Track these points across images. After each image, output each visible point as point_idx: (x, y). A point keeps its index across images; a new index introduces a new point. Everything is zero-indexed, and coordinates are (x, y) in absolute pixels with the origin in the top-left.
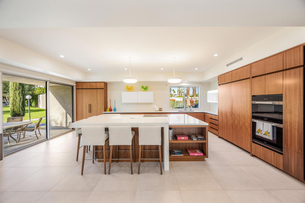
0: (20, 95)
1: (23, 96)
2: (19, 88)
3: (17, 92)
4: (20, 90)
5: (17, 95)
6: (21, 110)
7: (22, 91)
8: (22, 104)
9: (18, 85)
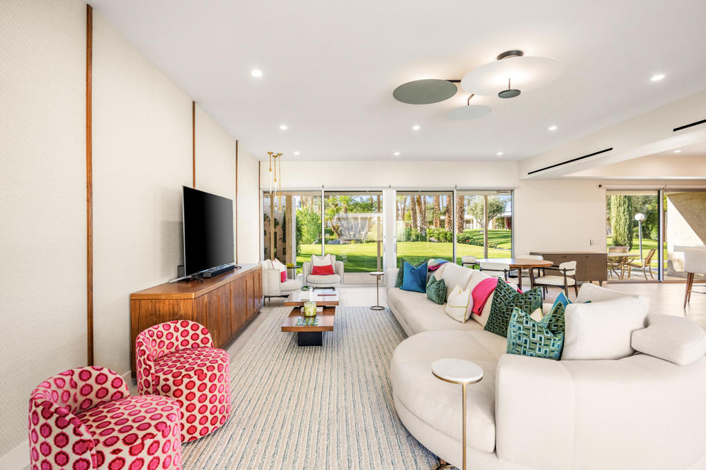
0: (626, 213)
1: (630, 215)
2: (624, 203)
3: (622, 209)
4: (626, 206)
5: (621, 214)
6: (626, 239)
7: (628, 207)
8: (628, 229)
9: (622, 198)
